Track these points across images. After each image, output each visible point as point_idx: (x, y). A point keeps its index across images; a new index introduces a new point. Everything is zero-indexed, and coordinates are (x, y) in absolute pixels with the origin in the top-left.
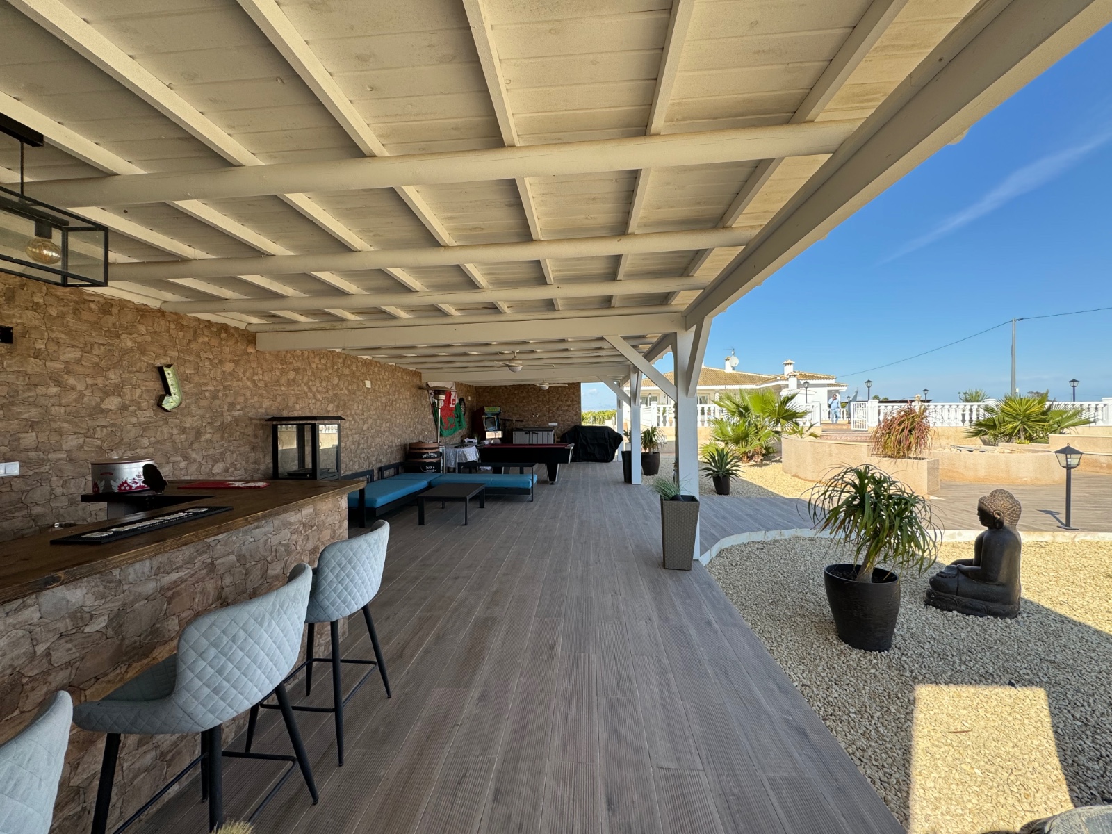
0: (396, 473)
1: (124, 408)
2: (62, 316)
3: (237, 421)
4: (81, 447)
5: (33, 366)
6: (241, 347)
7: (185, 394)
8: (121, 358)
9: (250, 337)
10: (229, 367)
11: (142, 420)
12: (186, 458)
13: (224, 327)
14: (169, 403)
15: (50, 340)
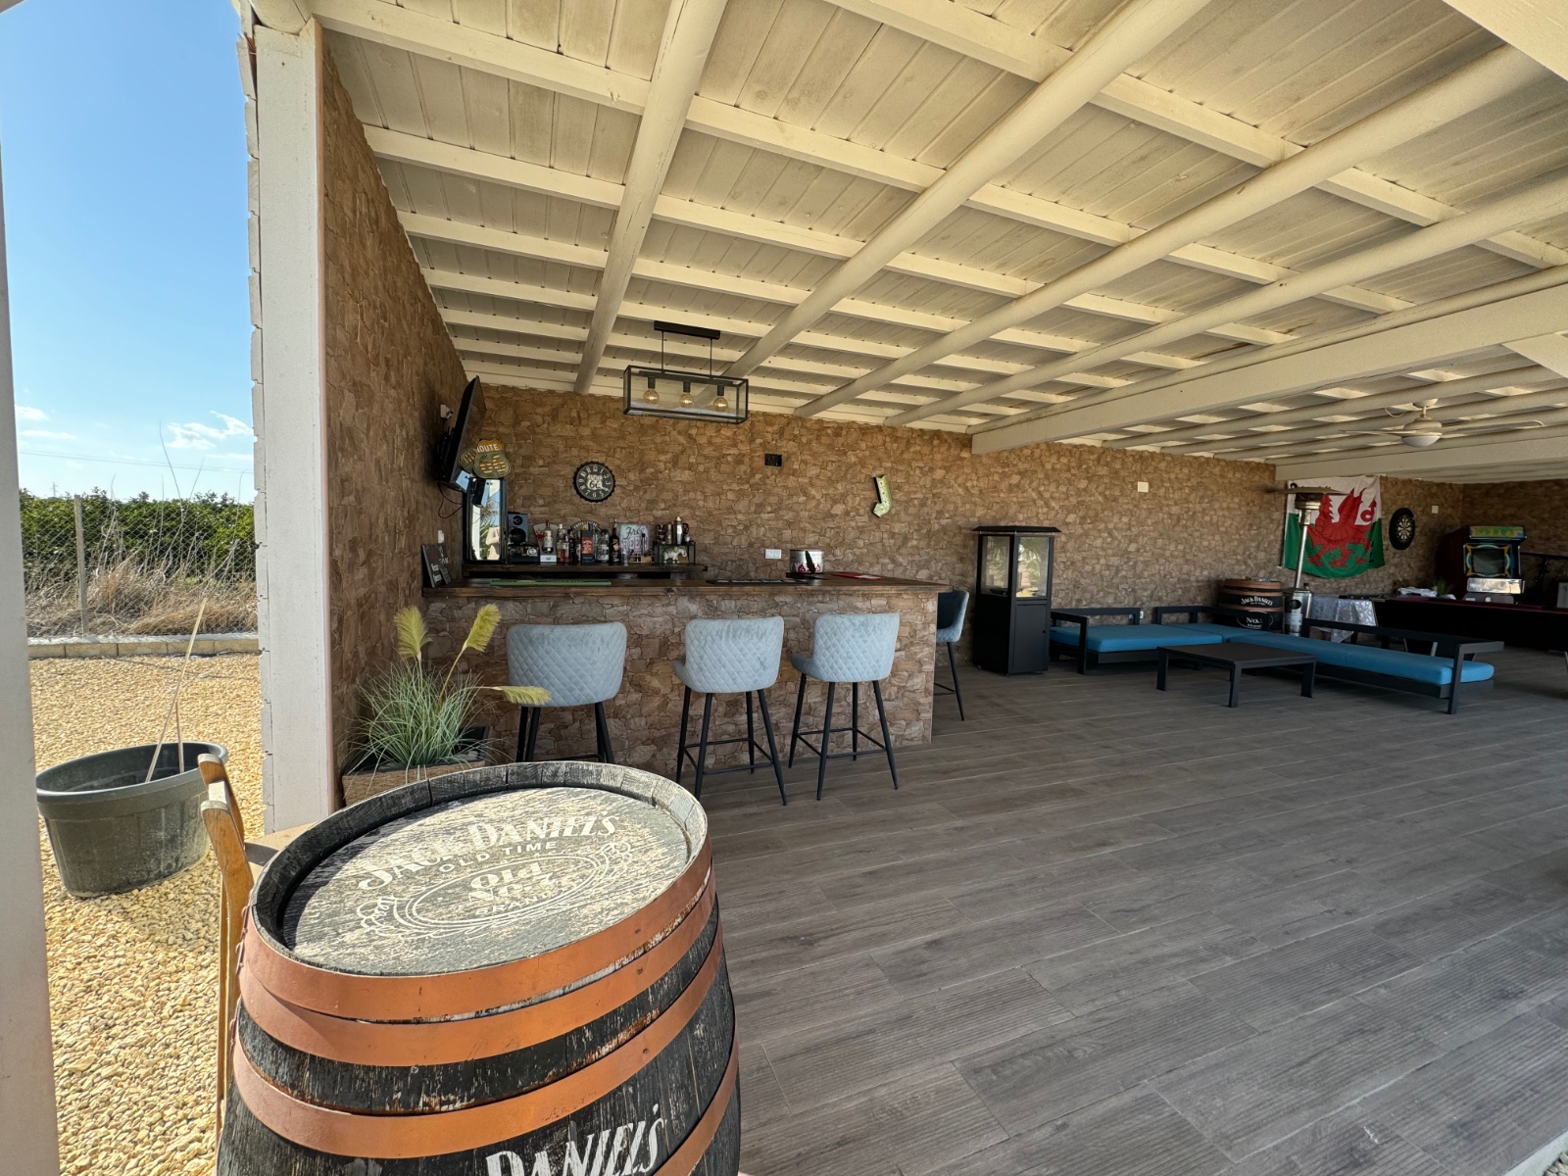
1: (847, 513)
3: (944, 530)
6: (954, 452)
7: (892, 499)
8: (847, 471)
9: (965, 441)
10: (939, 474)
11: (860, 524)
13: (937, 434)
14: (881, 510)
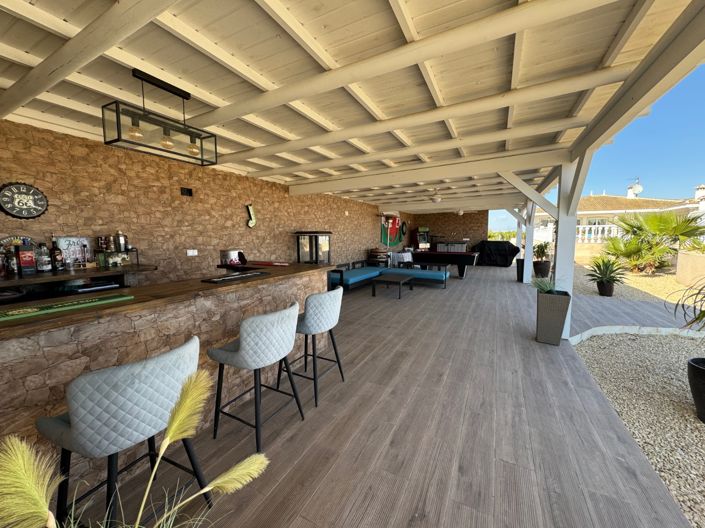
0: (363, 266)
1: (234, 226)
2: (208, 182)
3: (280, 233)
4: (218, 245)
5: (200, 206)
6: (282, 194)
7: (257, 219)
8: (232, 202)
9: (286, 189)
10: (276, 205)
11: (241, 232)
12: (259, 251)
13: (274, 184)
14: (252, 224)
15: (205, 194)
